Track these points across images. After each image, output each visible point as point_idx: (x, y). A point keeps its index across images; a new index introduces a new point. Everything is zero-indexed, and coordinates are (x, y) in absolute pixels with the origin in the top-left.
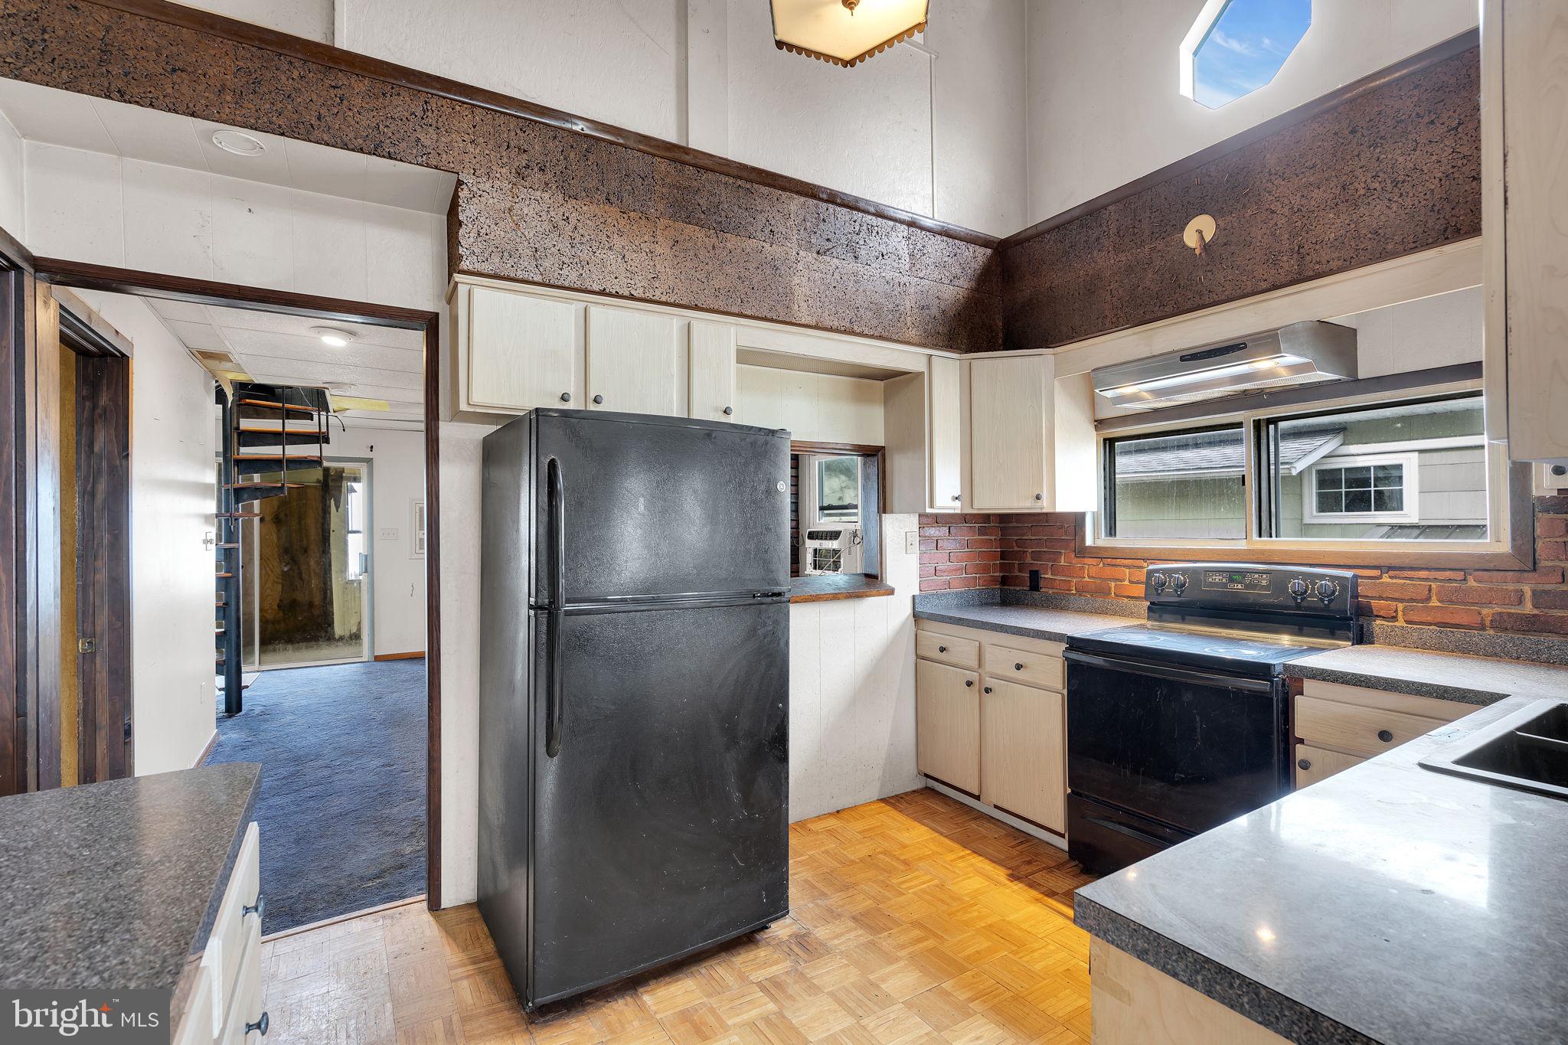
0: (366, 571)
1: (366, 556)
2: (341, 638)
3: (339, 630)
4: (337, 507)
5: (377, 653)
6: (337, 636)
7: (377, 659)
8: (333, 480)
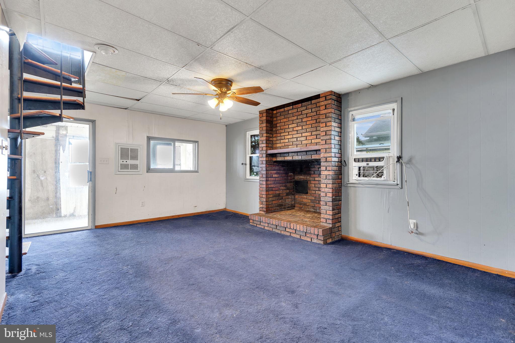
0: (91, 181)
1: (91, 172)
2: (65, 216)
3: (64, 212)
4: (64, 151)
5: (96, 224)
6: (63, 215)
7: (97, 227)
8: (61, 137)
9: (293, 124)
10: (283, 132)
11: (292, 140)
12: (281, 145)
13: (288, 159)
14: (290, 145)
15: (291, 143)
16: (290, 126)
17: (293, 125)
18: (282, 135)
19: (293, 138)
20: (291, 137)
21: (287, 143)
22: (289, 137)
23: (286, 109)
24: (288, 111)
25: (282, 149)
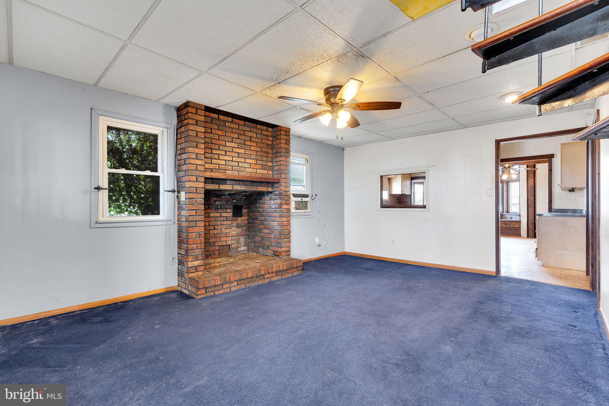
9: (232, 142)
10: (215, 148)
11: (230, 163)
12: (213, 166)
13: (226, 188)
14: (228, 169)
15: (229, 167)
16: (228, 144)
17: (233, 145)
18: (214, 151)
19: (232, 161)
20: (230, 160)
21: (223, 166)
22: (226, 158)
23: (222, 117)
24: (225, 121)
25: (215, 172)
